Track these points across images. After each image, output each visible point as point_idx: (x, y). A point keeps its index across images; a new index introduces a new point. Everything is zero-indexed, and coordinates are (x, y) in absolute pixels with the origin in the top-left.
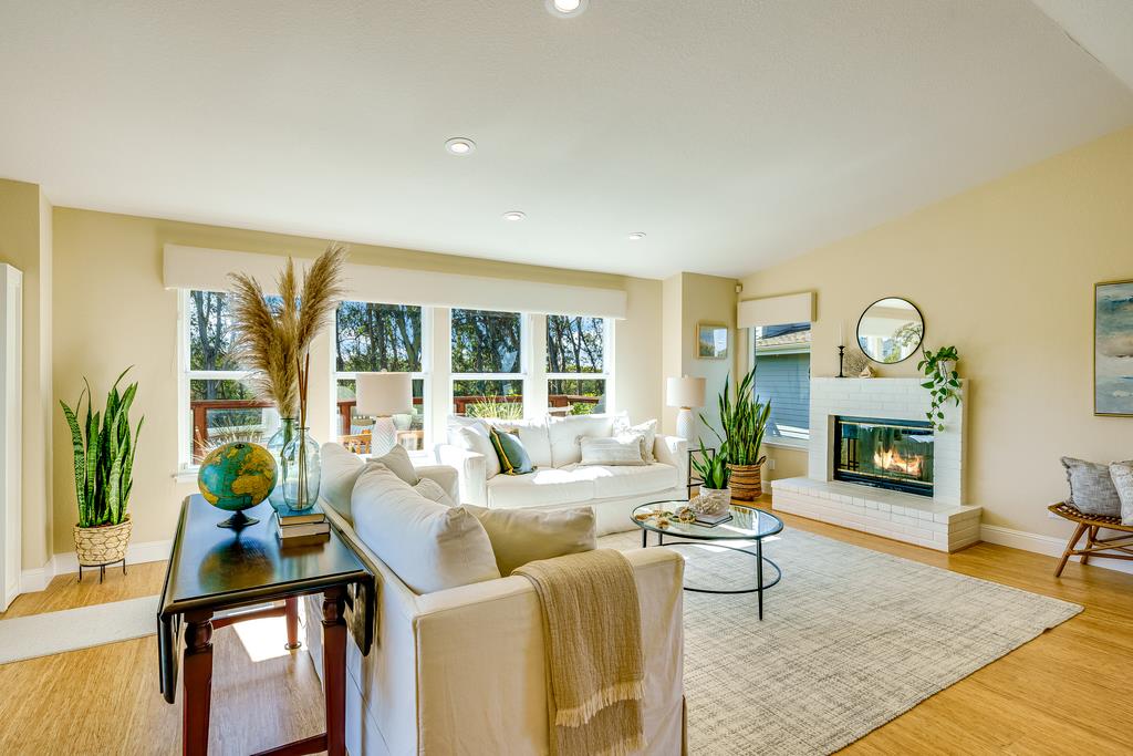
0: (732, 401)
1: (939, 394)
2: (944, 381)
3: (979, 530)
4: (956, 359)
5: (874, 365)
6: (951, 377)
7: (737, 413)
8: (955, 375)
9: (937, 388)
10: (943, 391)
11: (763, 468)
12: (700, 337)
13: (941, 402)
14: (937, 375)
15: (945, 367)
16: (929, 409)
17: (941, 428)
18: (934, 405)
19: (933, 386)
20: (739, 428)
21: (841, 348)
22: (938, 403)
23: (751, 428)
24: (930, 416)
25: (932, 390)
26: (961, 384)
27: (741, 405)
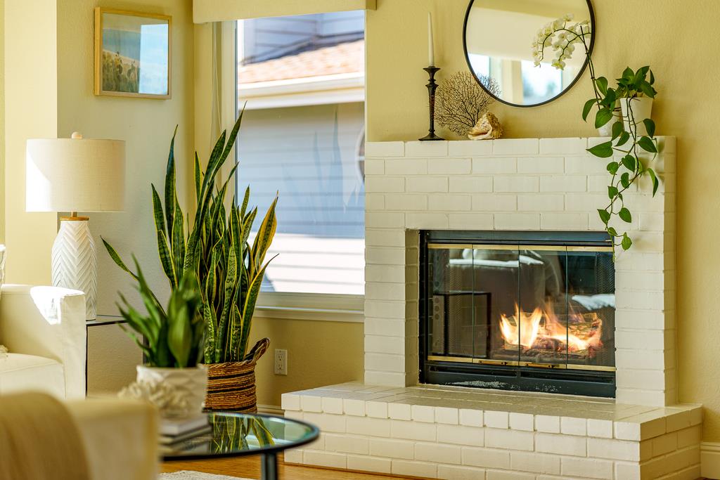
0: (186, 202)
1: (622, 170)
2: (631, 141)
3: (698, 457)
4: (653, 93)
5: (499, 111)
6: (642, 131)
7: (198, 234)
8: (651, 126)
9: (617, 156)
10: (629, 162)
11: (261, 367)
12: (103, 42)
13: (626, 185)
14: (618, 130)
15: (633, 110)
16: (604, 202)
17: (627, 244)
18: (613, 192)
19: (610, 153)
20: (203, 271)
21: (432, 70)
22: (620, 188)
23: (232, 268)
24: (605, 216)
25: (609, 160)
26: (661, 146)
27: (208, 211)
